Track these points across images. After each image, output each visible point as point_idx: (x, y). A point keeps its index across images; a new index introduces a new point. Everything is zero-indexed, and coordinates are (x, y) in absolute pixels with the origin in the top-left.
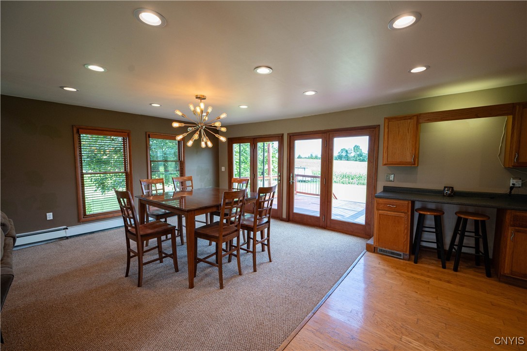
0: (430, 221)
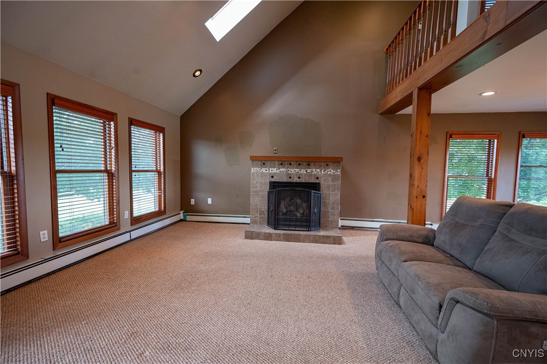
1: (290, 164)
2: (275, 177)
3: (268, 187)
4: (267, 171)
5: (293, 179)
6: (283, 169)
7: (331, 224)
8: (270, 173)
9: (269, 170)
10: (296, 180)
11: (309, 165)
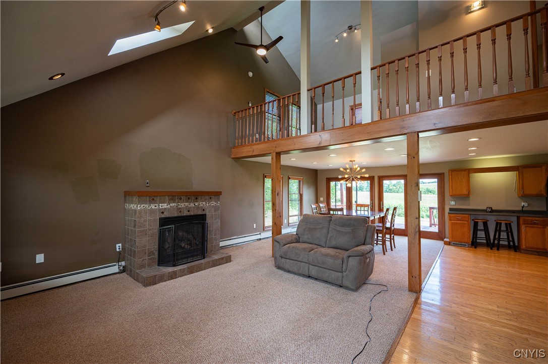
0: (481, 226)
1: (181, 199)
2: (165, 213)
3: (158, 224)
4: (157, 207)
5: (184, 213)
6: (174, 204)
7: (215, 248)
8: (160, 209)
9: (159, 206)
10: (186, 213)
11: (196, 198)
